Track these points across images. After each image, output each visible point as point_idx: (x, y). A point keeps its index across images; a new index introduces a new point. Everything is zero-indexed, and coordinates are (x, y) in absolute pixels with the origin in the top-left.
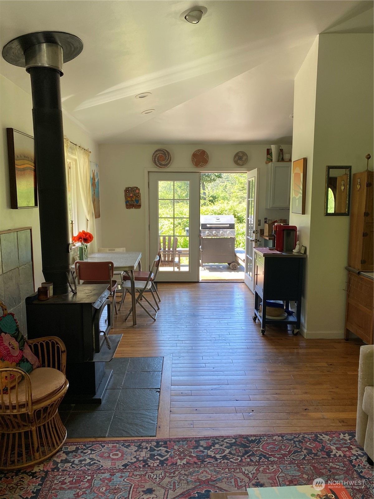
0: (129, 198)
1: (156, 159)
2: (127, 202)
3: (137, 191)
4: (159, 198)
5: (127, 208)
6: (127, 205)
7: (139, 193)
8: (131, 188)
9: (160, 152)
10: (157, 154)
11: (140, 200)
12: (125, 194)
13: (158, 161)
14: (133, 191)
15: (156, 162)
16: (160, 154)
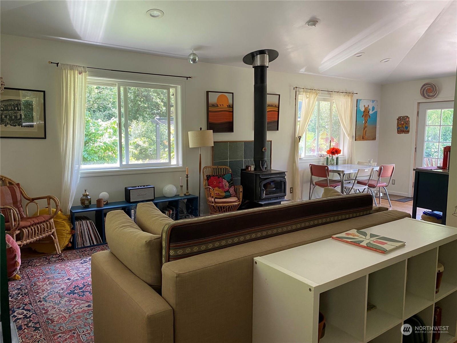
0: (400, 125)
1: (425, 92)
2: (398, 128)
3: (407, 119)
4: (427, 125)
5: (398, 133)
6: (398, 131)
7: (409, 121)
8: (402, 117)
9: (428, 85)
10: (425, 88)
11: (409, 126)
12: (397, 122)
13: (426, 94)
14: (404, 120)
15: (425, 94)
16: (428, 88)
